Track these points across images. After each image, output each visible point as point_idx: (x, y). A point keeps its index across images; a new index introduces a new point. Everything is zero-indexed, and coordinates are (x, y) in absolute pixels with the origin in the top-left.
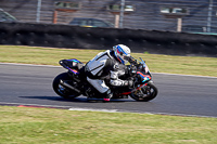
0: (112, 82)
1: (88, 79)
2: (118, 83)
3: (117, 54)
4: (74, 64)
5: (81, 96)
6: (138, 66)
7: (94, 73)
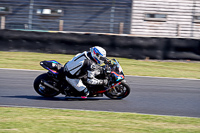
0: (89, 81)
1: (67, 78)
2: (95, 81)
3: (93, 55)
4: (54, 65)
5: (60, 95)
6: (112, 66)
7: (72, 73)
